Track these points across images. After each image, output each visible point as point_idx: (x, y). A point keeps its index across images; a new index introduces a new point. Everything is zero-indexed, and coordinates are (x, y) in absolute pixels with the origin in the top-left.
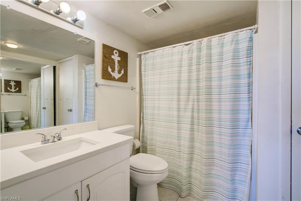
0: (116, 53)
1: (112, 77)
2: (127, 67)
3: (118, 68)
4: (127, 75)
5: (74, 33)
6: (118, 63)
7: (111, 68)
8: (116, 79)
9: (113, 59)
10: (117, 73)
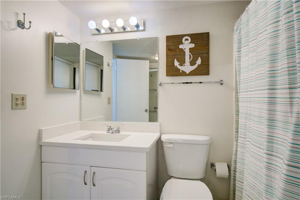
0: (187, 40)
1: (181, 72)
2: (208, 53)
3: (190, 59)
4: (209, 64)
5: (137, 39)
6: (190, 52)
7: (178, 61)
8: (187, 73)
9: (182, 49)
10: (190, 65)
